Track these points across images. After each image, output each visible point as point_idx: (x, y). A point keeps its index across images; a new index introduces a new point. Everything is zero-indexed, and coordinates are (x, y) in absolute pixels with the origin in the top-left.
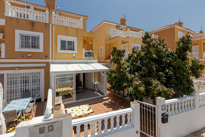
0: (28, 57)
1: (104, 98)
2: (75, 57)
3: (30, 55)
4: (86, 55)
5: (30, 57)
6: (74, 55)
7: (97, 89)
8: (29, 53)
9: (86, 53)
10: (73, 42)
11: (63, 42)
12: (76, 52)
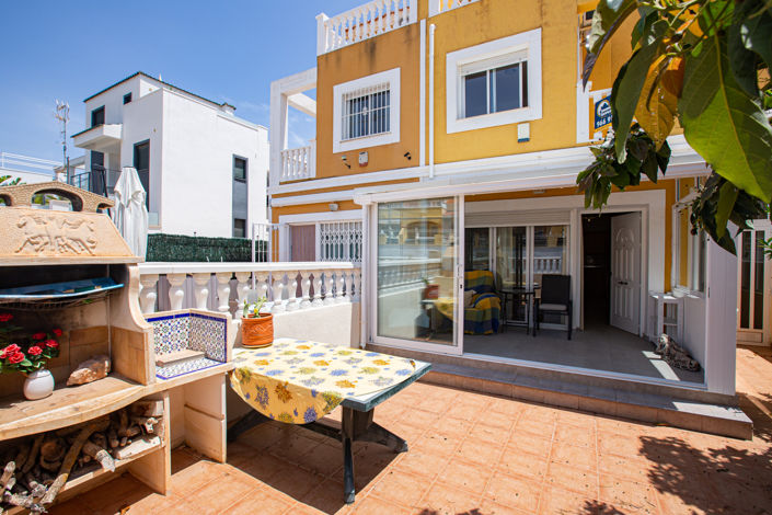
0: (361, 165)
1: (681, 407)
2: (527, 140)
3: (363, 159)
4: (597, 119)
5: (366, 164)
6: (523, 132)
7: (665, 339)
8: (362, 151)
9: (597, 104)
10: (525, 64)
11: (474, 82)
12: (534, 110)
